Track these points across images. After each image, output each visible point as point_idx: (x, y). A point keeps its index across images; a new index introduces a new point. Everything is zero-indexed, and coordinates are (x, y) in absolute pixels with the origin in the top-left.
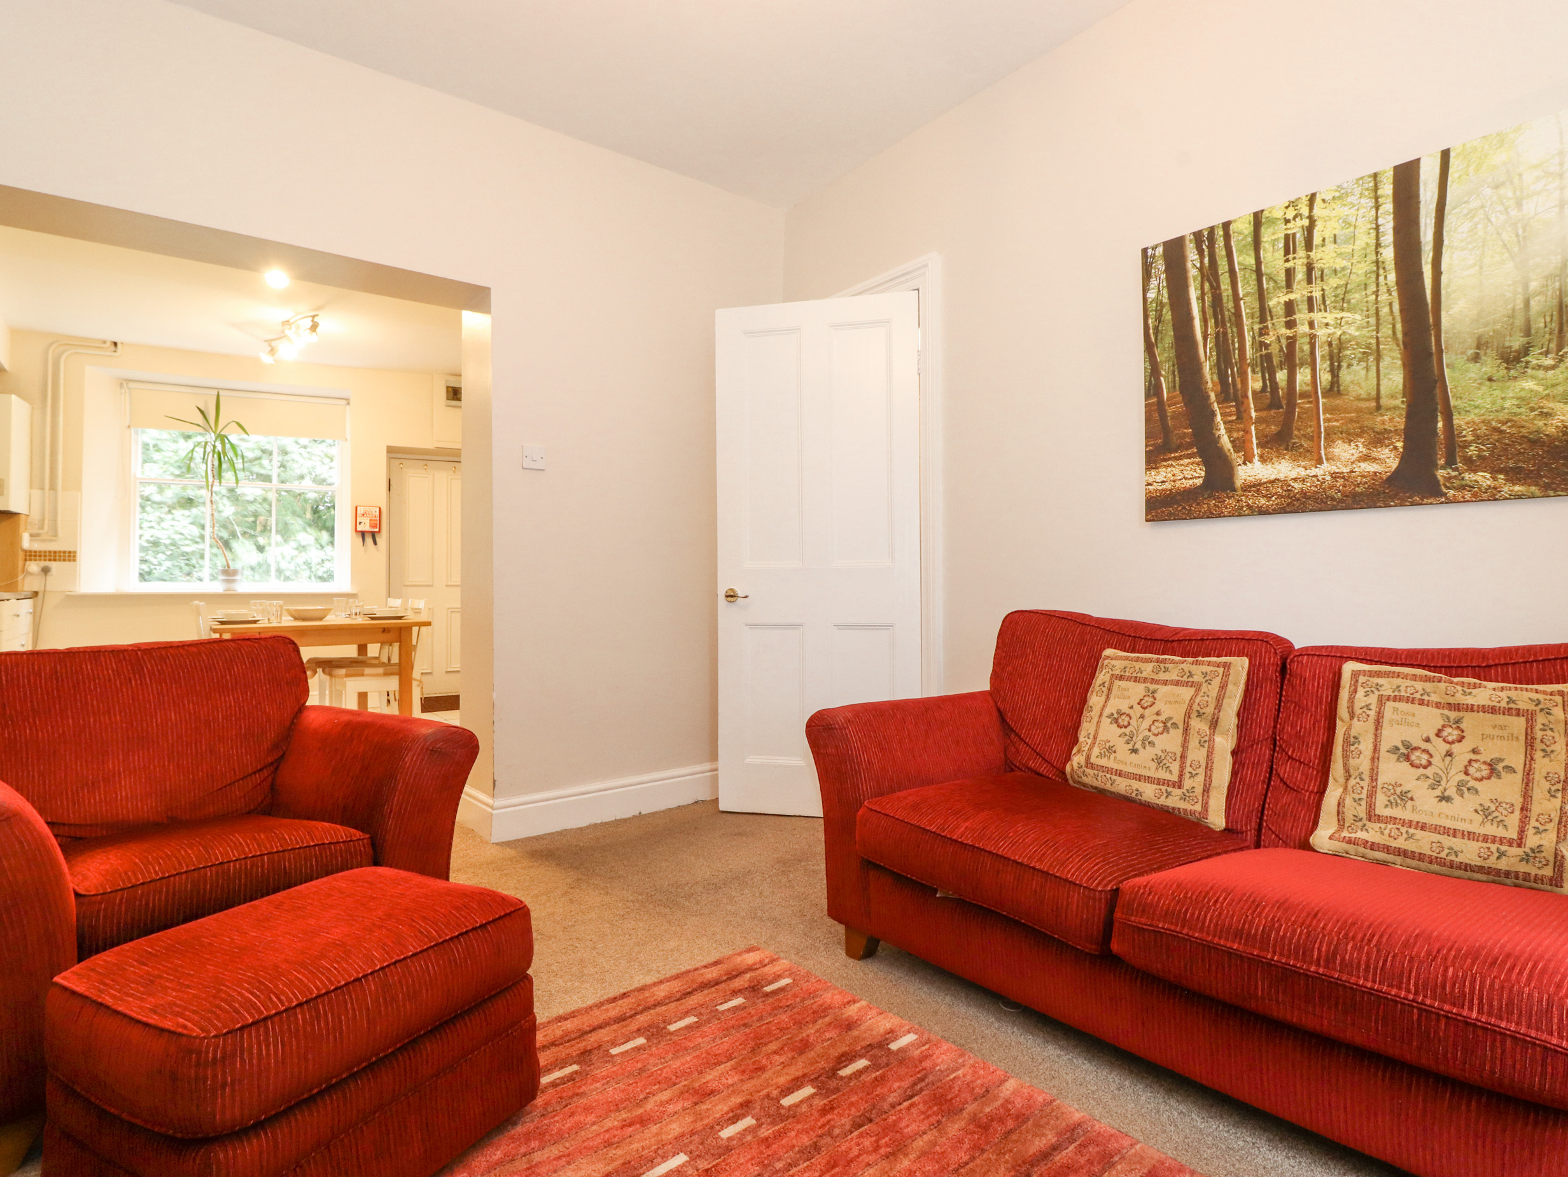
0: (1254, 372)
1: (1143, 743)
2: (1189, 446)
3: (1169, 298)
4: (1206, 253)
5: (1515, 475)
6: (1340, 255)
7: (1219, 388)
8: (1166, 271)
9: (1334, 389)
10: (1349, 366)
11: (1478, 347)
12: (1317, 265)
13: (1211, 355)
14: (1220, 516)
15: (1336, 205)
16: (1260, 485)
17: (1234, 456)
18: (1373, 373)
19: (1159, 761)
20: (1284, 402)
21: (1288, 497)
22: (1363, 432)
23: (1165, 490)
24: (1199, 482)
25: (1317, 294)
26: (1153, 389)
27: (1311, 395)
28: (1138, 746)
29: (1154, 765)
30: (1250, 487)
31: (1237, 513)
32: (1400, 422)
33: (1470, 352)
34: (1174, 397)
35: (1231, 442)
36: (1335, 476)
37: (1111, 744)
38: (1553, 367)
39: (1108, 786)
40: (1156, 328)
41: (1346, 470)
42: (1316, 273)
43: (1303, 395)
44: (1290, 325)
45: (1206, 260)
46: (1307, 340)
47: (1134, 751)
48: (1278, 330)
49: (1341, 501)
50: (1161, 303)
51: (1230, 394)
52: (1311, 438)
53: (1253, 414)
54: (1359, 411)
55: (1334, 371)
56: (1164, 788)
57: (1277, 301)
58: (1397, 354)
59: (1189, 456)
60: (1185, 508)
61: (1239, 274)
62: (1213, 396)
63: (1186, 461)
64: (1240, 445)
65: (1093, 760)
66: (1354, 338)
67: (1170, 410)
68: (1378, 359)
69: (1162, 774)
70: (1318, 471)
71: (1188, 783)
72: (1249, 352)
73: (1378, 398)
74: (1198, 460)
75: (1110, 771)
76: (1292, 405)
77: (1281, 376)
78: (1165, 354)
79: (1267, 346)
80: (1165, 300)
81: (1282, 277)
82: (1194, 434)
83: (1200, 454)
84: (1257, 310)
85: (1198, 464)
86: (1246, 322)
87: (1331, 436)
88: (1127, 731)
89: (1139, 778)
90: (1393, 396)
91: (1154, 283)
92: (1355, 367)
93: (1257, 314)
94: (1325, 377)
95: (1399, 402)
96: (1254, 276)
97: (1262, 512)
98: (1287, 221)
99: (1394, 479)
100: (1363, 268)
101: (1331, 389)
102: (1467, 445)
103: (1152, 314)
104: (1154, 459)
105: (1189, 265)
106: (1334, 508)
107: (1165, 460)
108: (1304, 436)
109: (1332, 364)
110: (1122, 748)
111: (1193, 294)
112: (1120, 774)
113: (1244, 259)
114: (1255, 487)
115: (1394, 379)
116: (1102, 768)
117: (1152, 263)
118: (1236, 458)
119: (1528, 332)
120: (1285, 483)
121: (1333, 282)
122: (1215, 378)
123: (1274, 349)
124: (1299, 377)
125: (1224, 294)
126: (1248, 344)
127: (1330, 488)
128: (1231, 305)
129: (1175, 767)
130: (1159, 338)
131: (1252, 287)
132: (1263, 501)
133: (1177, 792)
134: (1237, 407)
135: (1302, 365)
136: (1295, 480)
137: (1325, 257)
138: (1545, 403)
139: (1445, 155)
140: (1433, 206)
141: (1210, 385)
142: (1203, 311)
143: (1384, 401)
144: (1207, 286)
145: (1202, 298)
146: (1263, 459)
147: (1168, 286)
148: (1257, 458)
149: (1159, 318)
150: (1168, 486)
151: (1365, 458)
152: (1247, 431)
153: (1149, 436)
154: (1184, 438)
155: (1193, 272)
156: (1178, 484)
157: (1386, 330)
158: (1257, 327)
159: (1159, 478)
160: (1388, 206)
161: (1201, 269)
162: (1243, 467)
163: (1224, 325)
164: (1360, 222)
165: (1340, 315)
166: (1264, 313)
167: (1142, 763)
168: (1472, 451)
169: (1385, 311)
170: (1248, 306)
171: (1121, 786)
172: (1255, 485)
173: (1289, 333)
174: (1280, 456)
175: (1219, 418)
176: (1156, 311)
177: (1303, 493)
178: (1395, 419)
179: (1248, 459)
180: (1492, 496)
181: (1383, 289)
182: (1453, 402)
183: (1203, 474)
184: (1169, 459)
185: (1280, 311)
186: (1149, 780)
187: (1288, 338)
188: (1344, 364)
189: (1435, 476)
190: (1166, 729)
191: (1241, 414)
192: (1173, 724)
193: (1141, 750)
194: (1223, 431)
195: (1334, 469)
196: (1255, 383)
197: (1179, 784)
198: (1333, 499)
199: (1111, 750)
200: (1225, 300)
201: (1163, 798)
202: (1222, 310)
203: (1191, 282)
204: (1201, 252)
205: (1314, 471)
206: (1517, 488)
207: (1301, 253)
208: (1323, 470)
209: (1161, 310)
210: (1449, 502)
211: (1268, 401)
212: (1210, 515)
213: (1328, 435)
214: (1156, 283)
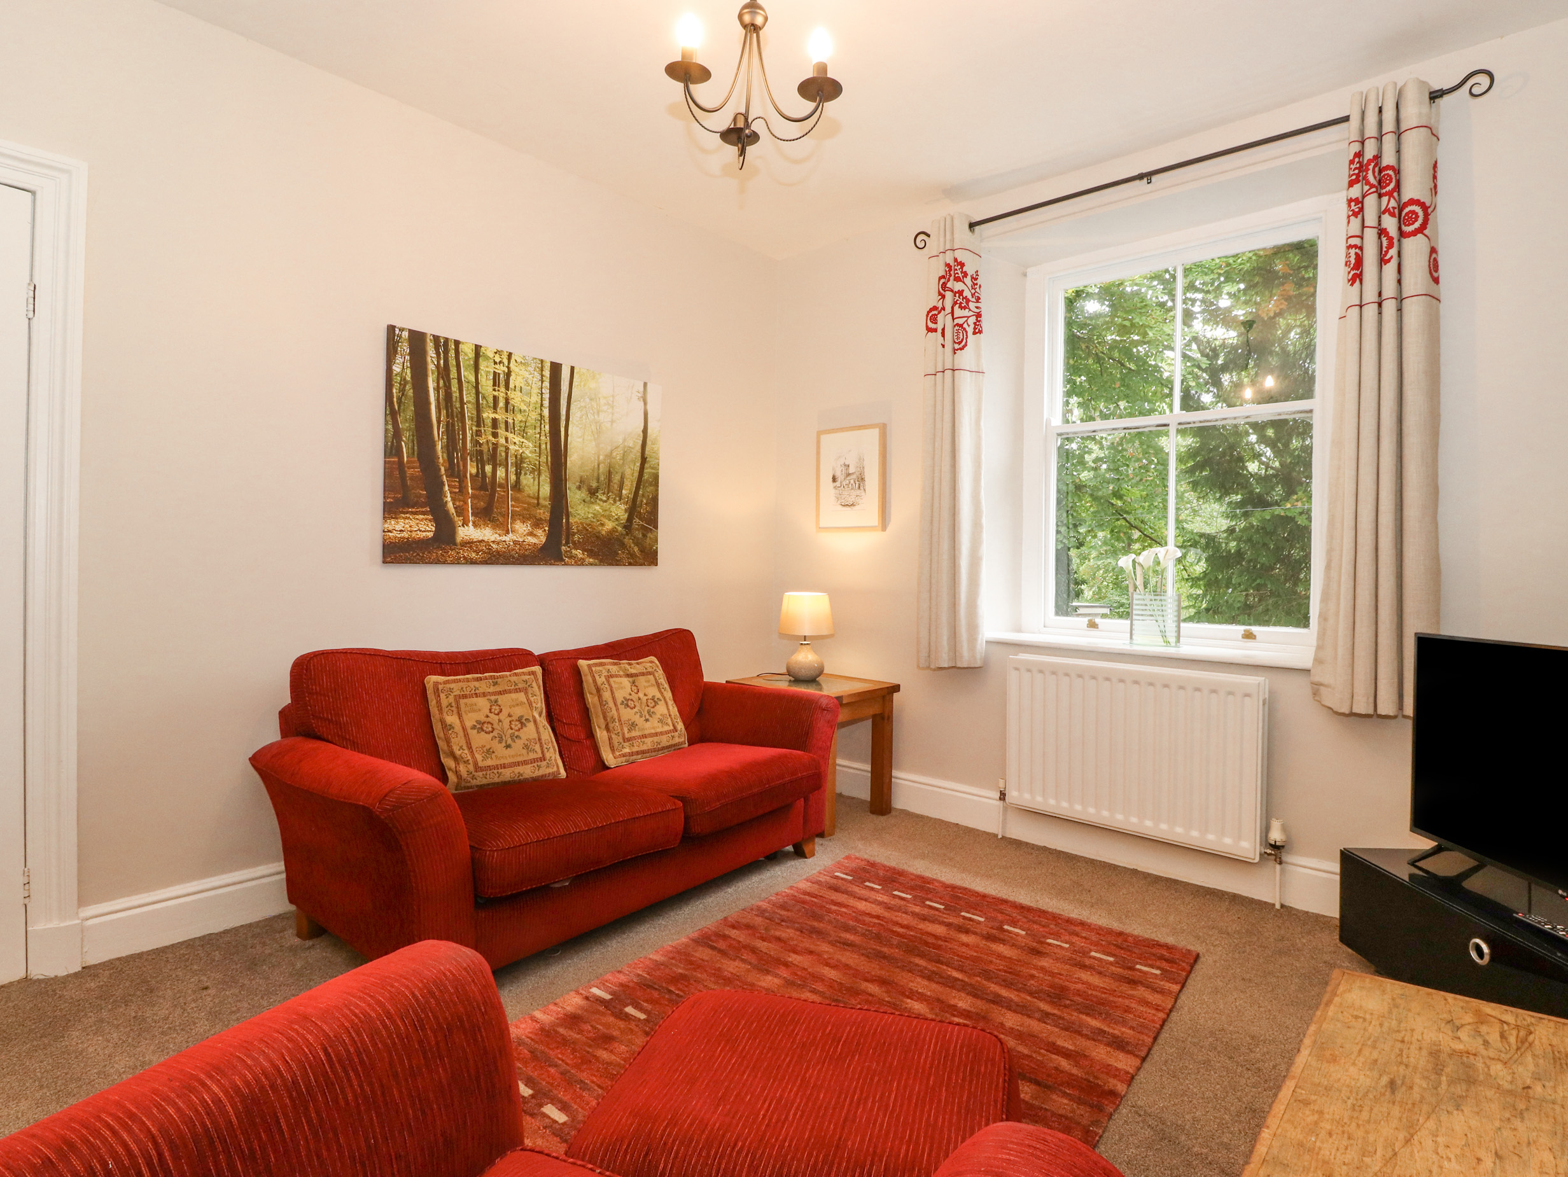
0: (471, 459)
1: (512, 739)
2: (423, 505)
3: (412, 377)
4: (442, 356)
5: (591, 553)
6: (523, 401)
7: (447, 465)
8: (410, 354)
9: (517, 486)
10: (525, 474)
11: (581, 482)
12: (511, 402)
13: (442, 439)
14: (445, 562)
15: (523, 368)
16: (472, 542)
17: (456, 519)
18: (536, 482)
19: (526, 747)
20: (489, 487)
21: (489, 553)
22: (530, 517)
23: (404, 538)
24: (430, 535)
25: (511, 421)
26: (392, 449)
27: (504, 486)
28: (509, 741)
29: (524, 751)
30: (466, 543)
31: (457, 562)
32: (547, 516)
33: (578, 484)
34: (414, 462)
35: (455, 508)
36: (515, 543)
37: (488, 747)
38: (605, 502)
39: (496, 780)
40: (399, 399)
41: (521, 540)
42: (511, 407)
43: (501, 486)
44: (495, 435)
45: (442, 362)
46: (504, 449)
47: (508, 746)
48: (486, 437)
49: (518, 559)
50: (405, 379)
51: (456, 472)
52: (503, 516)
53: (470, 491)
54: (529, 504)
55: (518, 474)
56: (535, 765)
57: (488, 415)
58: (548, 474)
59: (423, 513)
60: (418, 555)
61: (465, 385)
62: (443, 469)
63: (421, 517)
64: (460, 511)
65: (481, 764)
66: (528, 457)
67: (410, 472)
68: (539, 475)
69: (532, 756)
70: (507, 538)
71: (548, 755)
72: (469, 445)
73: (538, 498)
74: (430, 517)
75: (496, 767)
76: (494, 491)
77: (488, 469)
78: (406, 422)
79: (481, 445)
80: (408, 378)
81: (491, 400)
82: (428, 497)
83: (432, 512)
84: (475, 416)
85: (430, 521)
86: (468, 422)
87: (515, 516)
88: (495, 733)
89: (518, 764)
90: (545, 499)
91: (399, 360)
92: (528, 476)
93: (475, 419)
94: (513, 477)
95: (547, 503)
96: (474, 391)
97: (473, 562)
98: (495, 363)
99: (544, 548)
100: (534, 416)
101: (516, 486)
102: (574, 534)
103: (397, 385)
104: (391, 510)
105: (429, 359)
106: (514, 563)
107: (404, 513)
108: (500, 513)
109: (516, 470)
110: (499, 748)
111: (431, 385)
112: (504, 766)
113: (468, 375)
114: (469, 544)
115: (546, 490)
116: (489, 768)
117: (398, 342)
118: (458, 521)
119: (598, 480)
120: (488, 543)
121: (519, 417)
122: (445, 455)
123: (485, 448)
124: (498, 473)
125: (454, 395)
126: (469, 439)
127: (513, 550)
128: (458, 405)
129: (537, 748)
130: (402, 407)
131: (472, 398)
132: (474, 555)
133: (544, 763)
134: (459, 482)
135: (500, 465)
136: (493, 542)
137: (516, 398)
138: (602, 518)
139: (572, 368)
140: (566, 395)
141: (441, 460)
142: (438, 400)
143: (541, 501)
144: (441, 382)
145: (437, 389)
146: (475, 525)
147: (411, 368)
148: (471, 524)
149: (402, 390)
150: (405, 535)
151: (531, 534)
152: (466, 503)
153: (387, 489)
154: (420, 497)
155: (431, 367)
156: (414, 534)
157: (543, 459)
158: (474, 428)
159: (398, 527)
160: (547, 384)
161: (438, 366)
162: (462, 528)
163: (453, 418)
164: (534, 385)
165: (522, 440)
166: (479, 421)
167: (517, 751)
168: (576, 538)
169: (543, 446)
170: (469, 411)
171: (507, 775)
172: (469, 543)
173: (494, 440)
174: (486, 525)
175: (446, 488)
176: (400, 384)
177: (498, 552)
178: (544, 513)
179: (465, 523)
180: (580, 563)
181: (543, 433)
182: (570, 510)
183: (434, 529)
184: (407, 513)
185: (489, 422)
186: (525, 763)
187: (493, 444)
188: (523, 472)
189: (560, 549)
190: (523, 725)
191: (462, 489)
192: (526, 719)
193: (513, 744)
194: (449, 499)
195: (515, 538)
196: (472, 469)
197: (543, 758)
198: (513, 558)
199: (489, 752)
200: (454, 399)
201: (537, 772)
202: (452, 405)
203: (430, 373)
204: (438, 354)
205: (504, 538)
206: (591, 560)
207: (503, 389)
208: (508, 538)
209: (405, 386)
210: (566, 564)
211: (479, 484)
212: (438, 562)
213: (512, 515)
214: (402, 360)
